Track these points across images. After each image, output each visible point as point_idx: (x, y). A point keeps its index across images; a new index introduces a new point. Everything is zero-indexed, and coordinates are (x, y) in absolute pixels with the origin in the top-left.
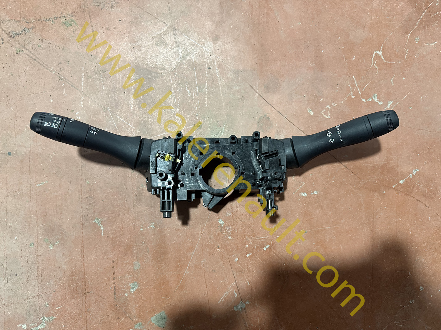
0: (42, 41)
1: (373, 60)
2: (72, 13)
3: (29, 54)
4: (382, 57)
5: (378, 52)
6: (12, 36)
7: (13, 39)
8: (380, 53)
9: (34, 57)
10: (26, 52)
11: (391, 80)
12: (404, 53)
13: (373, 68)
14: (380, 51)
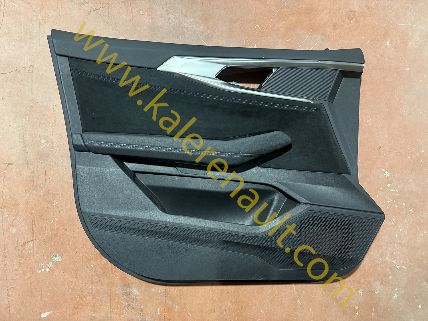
0: (108, 13)
1: (255, 29)
2: (123, 1)
3: (102, 18)
4: (259, 28)
5: (257, 26)
6: (95, 10)
7: (95, 12)
8: (258, 26)
9: (104, 20)
10: (101, 18)
11: (263, 38)
12: (269, 27)
13: (255, 33)
14: (258, 25)
